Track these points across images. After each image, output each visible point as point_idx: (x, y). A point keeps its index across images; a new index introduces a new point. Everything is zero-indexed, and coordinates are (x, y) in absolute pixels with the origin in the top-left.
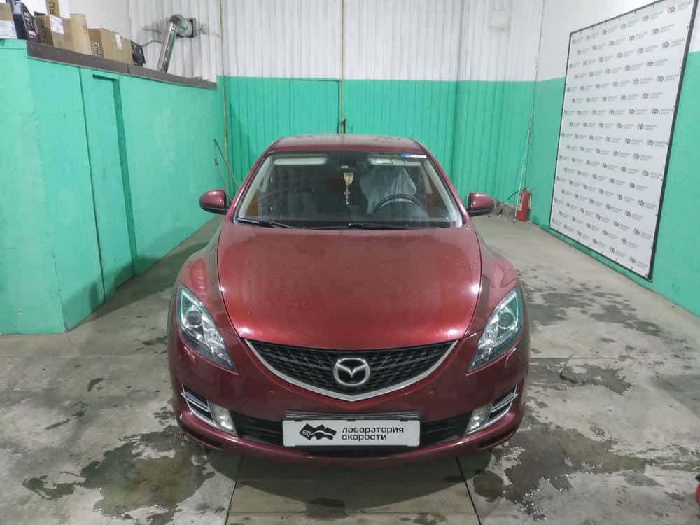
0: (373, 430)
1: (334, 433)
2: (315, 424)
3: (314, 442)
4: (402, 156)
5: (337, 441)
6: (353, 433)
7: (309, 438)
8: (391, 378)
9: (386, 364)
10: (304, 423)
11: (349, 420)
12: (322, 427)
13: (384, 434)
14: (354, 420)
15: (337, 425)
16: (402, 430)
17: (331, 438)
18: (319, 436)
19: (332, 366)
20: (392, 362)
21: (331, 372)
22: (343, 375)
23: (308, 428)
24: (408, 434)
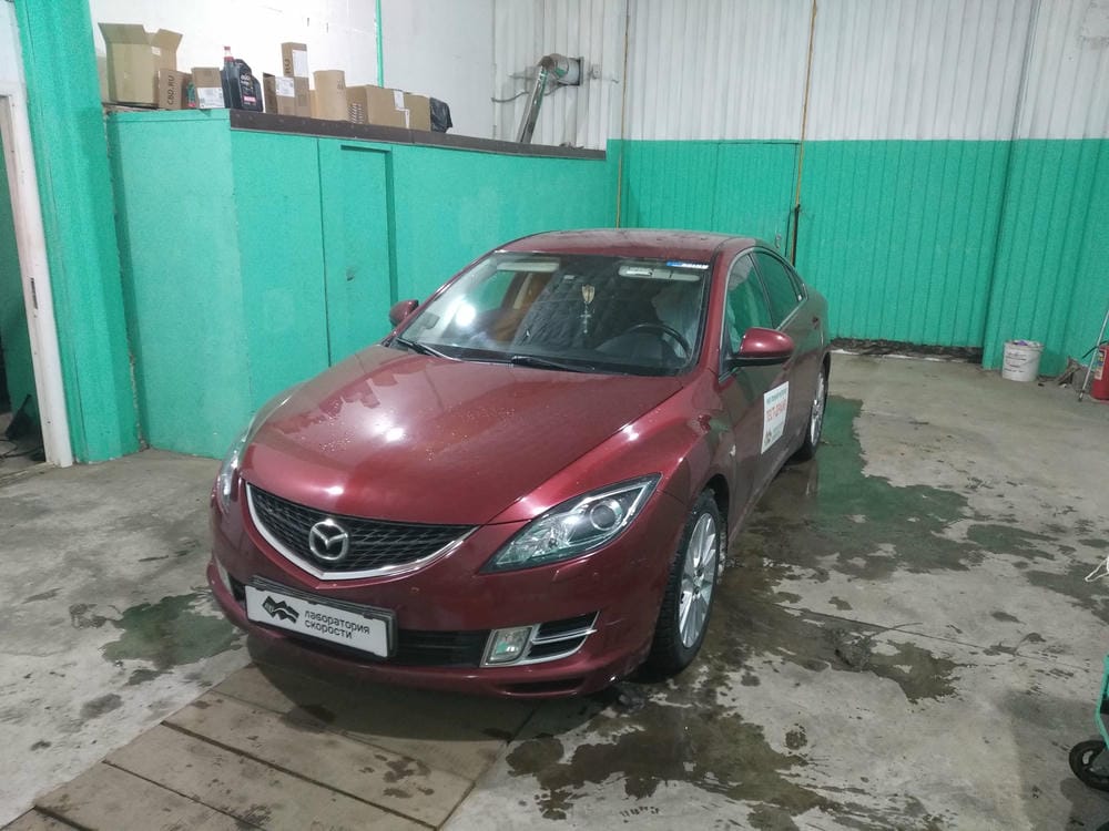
0: (337, 622)
1: (297, 615)
2: (278, 598)
3: (276, 621)
4: (669, 264)
5: (300, 626)
6: (316, 621)
7: (273, 615)
8: (375, 560)
9: (370, 540)
10: (267, 594)
11: (310, 602)
12: (283, 604)
13: (350, 630)
14: (315, 603)
15: (299, 605)
16: (367, 630)
17: (294, 621)
18: (283, 616)
19: (309, 529)
20: (378, 539)
21: (307, 536)
22: (319, 543)
23: (269, 600)
24: (373, 637)
